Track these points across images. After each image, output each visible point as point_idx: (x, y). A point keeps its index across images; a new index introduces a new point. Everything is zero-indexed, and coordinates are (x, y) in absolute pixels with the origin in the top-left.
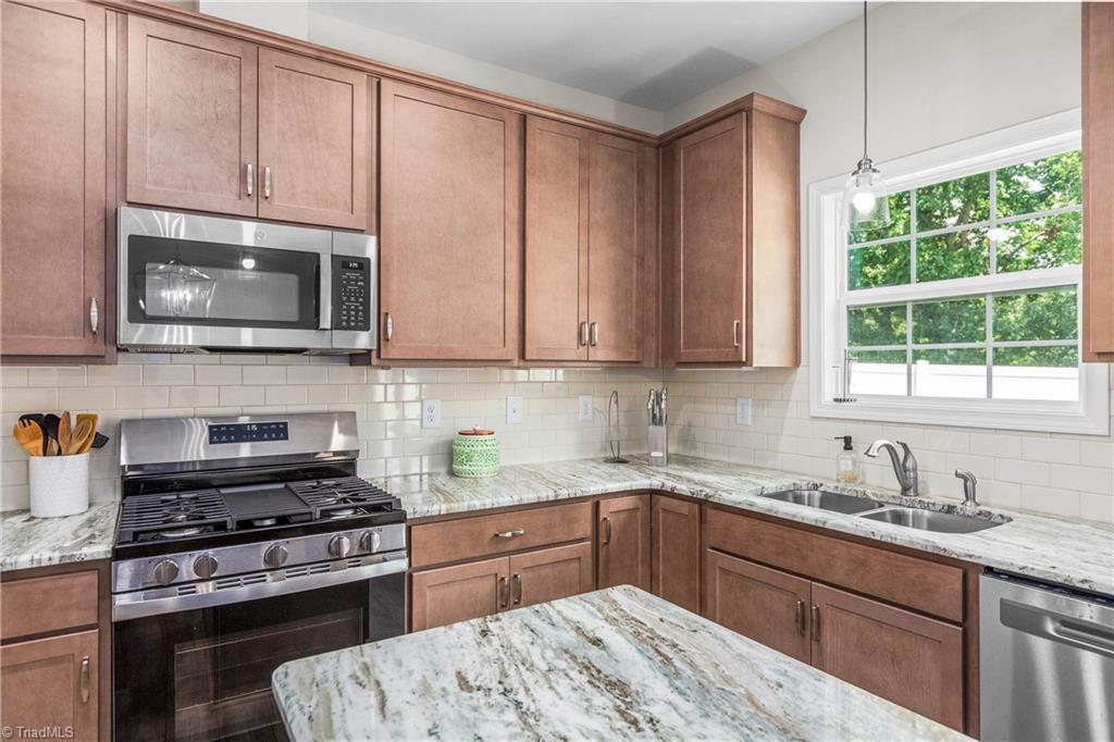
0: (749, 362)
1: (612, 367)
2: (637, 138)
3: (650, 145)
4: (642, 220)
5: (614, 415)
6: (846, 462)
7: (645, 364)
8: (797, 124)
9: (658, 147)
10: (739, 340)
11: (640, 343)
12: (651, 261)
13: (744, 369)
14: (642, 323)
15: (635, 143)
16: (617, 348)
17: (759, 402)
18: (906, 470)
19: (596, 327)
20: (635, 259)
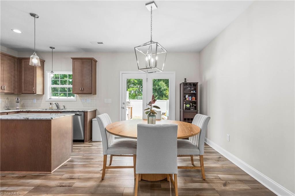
0: (36, 93)
1: (7, 94)
2: (14, 57)
3: (16, 59)
4: (14, 70)
5: (7, 102)
6: (51, 106)
7: (15, 93)
8: (44, 62)
9: (18, 59)
10: (34, 90)
11: (14, 90)
12: (16, 77)
13: (35, 94)
14: (14, 87)
15: (13, 58)
16: (9, 90)
17: (37, 99)
18: (58, 106)
19: (5, 87)
20: (13, 77)
